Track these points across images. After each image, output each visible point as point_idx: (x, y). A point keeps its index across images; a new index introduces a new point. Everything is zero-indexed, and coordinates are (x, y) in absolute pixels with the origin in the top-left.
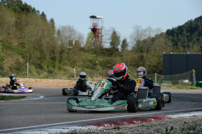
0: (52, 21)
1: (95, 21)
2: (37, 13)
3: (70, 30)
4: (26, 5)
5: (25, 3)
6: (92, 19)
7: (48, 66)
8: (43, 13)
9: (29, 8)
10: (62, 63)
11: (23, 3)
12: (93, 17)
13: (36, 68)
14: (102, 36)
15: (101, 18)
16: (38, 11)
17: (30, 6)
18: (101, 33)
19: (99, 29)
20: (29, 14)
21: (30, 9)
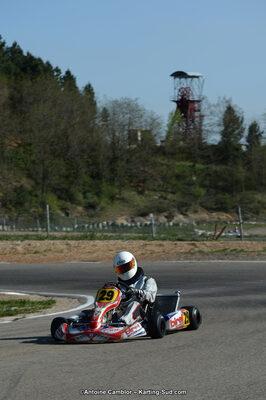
0: (89, 89)
1: (185, 83)
2: (55, 74)
3: (131, 108)
4: (30, 58)
5: (28, 54)
6: (178, 79)
7: (84, 193)
8: (68, 73)
9: (37, 65)
10: (117, 184)
11: (25, 54)
12: (179, 75)
13: (59, 198)
14: (201, 117)
15: (197, 77)
16: (58, 70)
17: (40, 60)
18: (199, 111)
19: (193, 102)
20: (38, 79)
21: (40, 67)
